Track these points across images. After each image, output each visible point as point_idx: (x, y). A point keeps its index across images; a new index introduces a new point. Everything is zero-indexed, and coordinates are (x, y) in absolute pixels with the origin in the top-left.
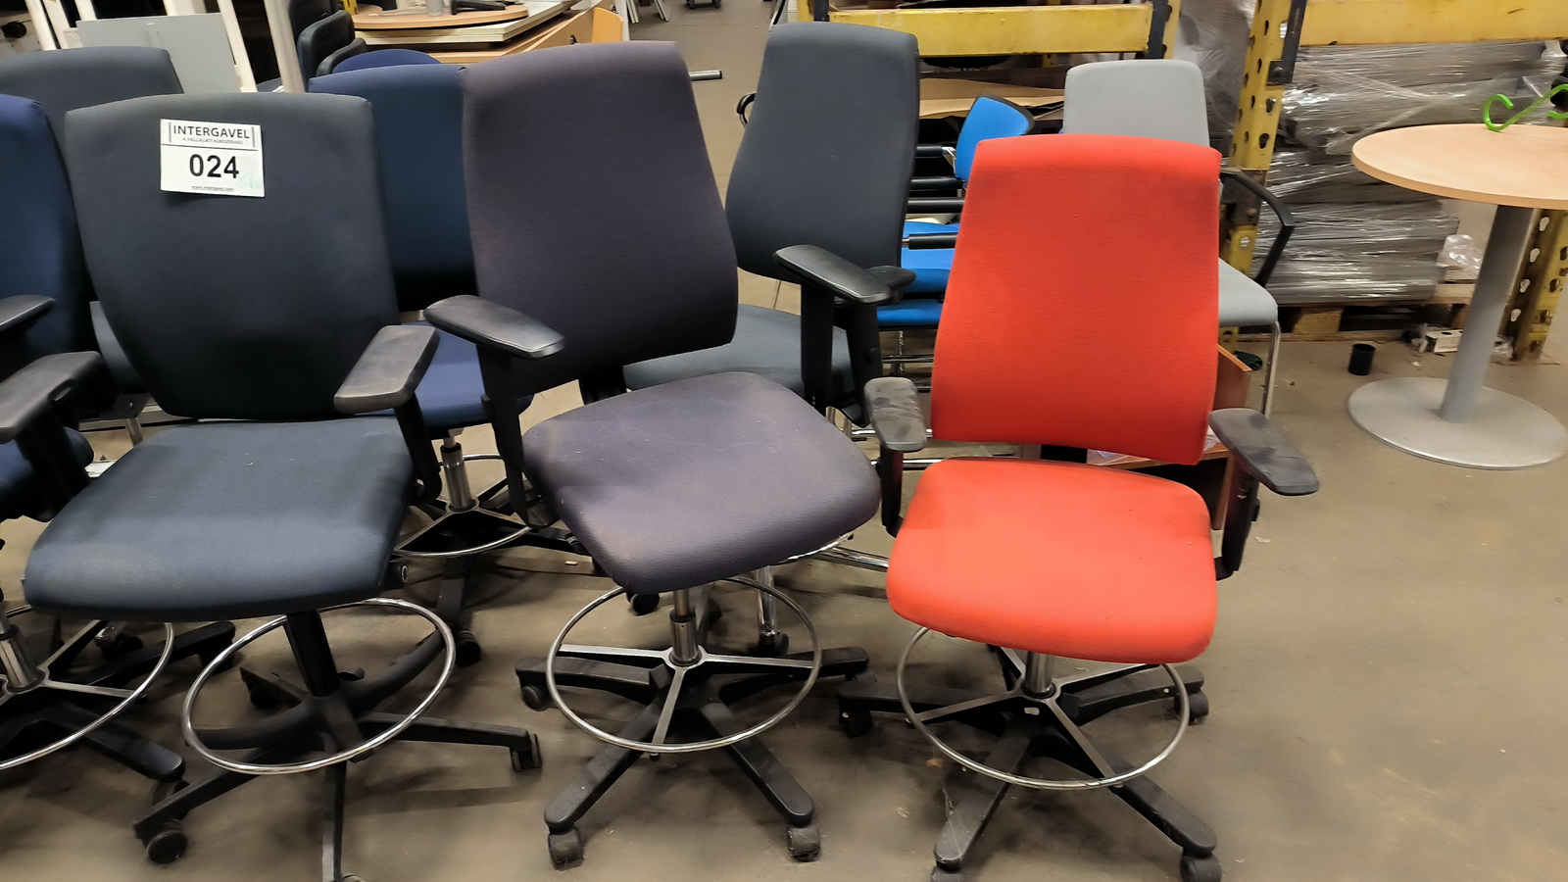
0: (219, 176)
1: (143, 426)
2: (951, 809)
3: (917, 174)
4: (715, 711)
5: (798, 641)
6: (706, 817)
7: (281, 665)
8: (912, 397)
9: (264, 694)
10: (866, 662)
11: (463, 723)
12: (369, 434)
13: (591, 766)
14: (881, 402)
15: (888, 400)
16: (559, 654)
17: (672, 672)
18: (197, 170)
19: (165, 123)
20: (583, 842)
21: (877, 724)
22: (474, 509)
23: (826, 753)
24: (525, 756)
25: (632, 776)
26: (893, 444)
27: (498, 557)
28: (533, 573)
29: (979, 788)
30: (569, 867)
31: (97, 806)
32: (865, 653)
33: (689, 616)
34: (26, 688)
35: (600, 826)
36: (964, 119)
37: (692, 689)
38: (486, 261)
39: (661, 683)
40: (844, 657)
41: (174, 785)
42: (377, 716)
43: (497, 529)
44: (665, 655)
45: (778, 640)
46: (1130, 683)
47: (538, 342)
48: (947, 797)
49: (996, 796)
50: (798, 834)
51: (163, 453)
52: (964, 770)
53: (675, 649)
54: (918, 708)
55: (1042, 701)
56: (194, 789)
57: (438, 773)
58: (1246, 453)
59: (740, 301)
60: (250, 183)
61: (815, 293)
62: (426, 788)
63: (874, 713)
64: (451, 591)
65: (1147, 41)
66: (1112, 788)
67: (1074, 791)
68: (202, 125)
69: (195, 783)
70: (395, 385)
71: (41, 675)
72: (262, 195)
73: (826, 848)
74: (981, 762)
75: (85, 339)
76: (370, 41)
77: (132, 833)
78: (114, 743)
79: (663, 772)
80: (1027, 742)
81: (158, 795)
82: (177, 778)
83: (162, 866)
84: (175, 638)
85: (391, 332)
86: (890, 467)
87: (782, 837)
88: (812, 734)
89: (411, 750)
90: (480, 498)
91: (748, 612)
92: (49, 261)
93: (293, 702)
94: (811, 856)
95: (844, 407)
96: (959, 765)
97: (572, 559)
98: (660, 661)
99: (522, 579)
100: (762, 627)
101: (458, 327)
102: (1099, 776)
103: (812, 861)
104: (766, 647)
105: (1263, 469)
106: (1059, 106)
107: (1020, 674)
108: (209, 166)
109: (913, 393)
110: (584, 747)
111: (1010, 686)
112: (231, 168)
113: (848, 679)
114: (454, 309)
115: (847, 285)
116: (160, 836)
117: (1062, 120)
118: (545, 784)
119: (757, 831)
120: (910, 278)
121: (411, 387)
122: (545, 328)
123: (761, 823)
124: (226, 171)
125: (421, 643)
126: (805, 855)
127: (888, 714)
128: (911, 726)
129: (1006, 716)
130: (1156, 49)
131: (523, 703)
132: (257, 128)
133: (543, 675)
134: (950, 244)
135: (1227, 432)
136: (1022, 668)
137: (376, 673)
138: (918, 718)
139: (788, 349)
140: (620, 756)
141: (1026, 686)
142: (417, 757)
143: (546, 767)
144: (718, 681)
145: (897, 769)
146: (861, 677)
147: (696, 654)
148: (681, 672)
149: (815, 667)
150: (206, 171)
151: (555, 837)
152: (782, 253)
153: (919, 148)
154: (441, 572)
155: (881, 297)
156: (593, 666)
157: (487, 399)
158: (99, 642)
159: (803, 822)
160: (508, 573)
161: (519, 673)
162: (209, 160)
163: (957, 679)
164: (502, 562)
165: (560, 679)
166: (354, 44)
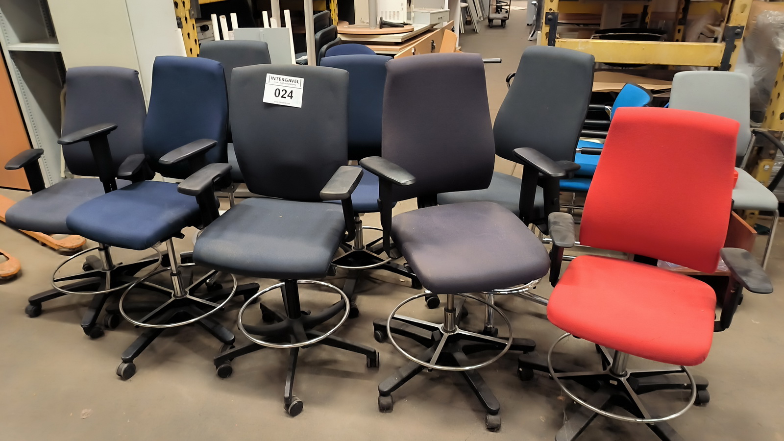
0: (285, 98)
1: (235, 197)
2: (566, 420)
3: (588, 118)
4: (459, 356)
5: (503, 332)
6: (449, 403)
7: (277, 305)
8: (571, 223)
9: (268, 315)
10: (535, 347)
11: (348, 341)
12: (328, 210)
13: (400, 370)
14: (555, 223)
15: (559, 223)
16: (393, 318)
17: (442, 335)
18: (277, 95)
19: (268, 75)
20: (393, 403)
21: (535, 376)
22: (364, 250)
23: (509, 385)
24: (373, 361)
25: (417, 379)
26: (558, 243)
27: (371, 273)
28: (384, 282)
29: (582, 414)
30: (386, 412)
31: (200, 350)
32: (534, 342)
33: (453, 310)
34: (180, 297)
35: (401, 397)
36: (618, 93)
37: (450, 344)
38: (386, 143)
39: (436, 339)
40: (524, 343)
41: (230, 346)
42: (313, 332)
43: (372, 260)
44: (440, 326)
45: (493, 330)
46: (666, 378)
47: (404, 179)
48: (565, 414)
49: (589, 419)
50: (491, 418)
51: (247, 208)
52: (575, 403)
53: (445, 325)
54: (556, 371)
55: (620, 379)
56: (237, 349)
57: (335, 362)
58: (737, 270)
59: (495, 170)
60: (297, 102)
61: (530, 170)
62: (329, 367)
63: (535, 371)
64: (350, 283)
65: (720, 62)
66: (648, 424)
67: (628, 422)
68: (282, 77)
69: (238, 347)
70: (344, 191)
71: (186, 293)
72: (301, 107)
73: (503, 427)
74: (584, 401)
75: (224, 159)
76: (344, 39)
77: (212, 363)
78: (210, 325)
79: (433, 380)
80: (609, 397)
81: (224, 349)
82: (230, 344)
83: (222, 379)
84: (237, 286)
85: (343, 169)
86: (556, 254)
87: (484, 419)
88: (504, 375)
89: (324, 350)
90: (367, 246)
91: (480, 315)
92: (216, 127)
93: (280, 320)
94: (496, 430)
95: (538, 224)
96: (574, 401)
97: (403, 279)
98: (437, 329)
99: (380, 284)
100: (485, 323)
101: (373, 169)
102: (643, 418)
103: (496, 432)
104: (486, 332)
105: (744, 279)
106: (669, 90)
107: (610, 364)
108: (282, 93)
109: (572, 221)
110: (399, 361)
111: (605, 368)
112: (290, 95)
113: (524, 353)
114: (370, 161)
115: (545, 167)
116: (223, 366)
117: (669, 98)
118: (379, 375)
119: (472, 414)
120: (578, 167)
121: (350, 192)
122: (408, 174)
123: (474, 410)
124: (288, 96)
125: (334, 304)
126: (494, 428)
127: (541, 373)
128: (552, 378)
129: (600, 383)
130: (725, 65)
131: (374, 338)
132: (303, 79)
133: (385, 327)
134: (598, 153)
135: (729, 259)
136: (611, 361)
137: (315, 314)
138: (556, 375)
139: (514, 194)
140: (414, 367)
141: (612, 370)
142: (327, 353)
143: (381, 367)
144: (462, 343)
145: (543, 399)
146: (531, 354)
147: (454, 328)
148: (446, 335)
149: (508, 344)
150: (281, 95)
151: (382, 398)
152: (516, 150)
153: (590, 105)
154: (346, 276)
155: (561, 174)
156: (407, 326)
157: (380, 200)
158: (207, 284)
159: (494, 413)
160: (374, 281)
161: (374, 324)
162: (282, 91)
163: (578, 362)
164: (372, 276)
165: (392, 330)
166: (337, 40)
